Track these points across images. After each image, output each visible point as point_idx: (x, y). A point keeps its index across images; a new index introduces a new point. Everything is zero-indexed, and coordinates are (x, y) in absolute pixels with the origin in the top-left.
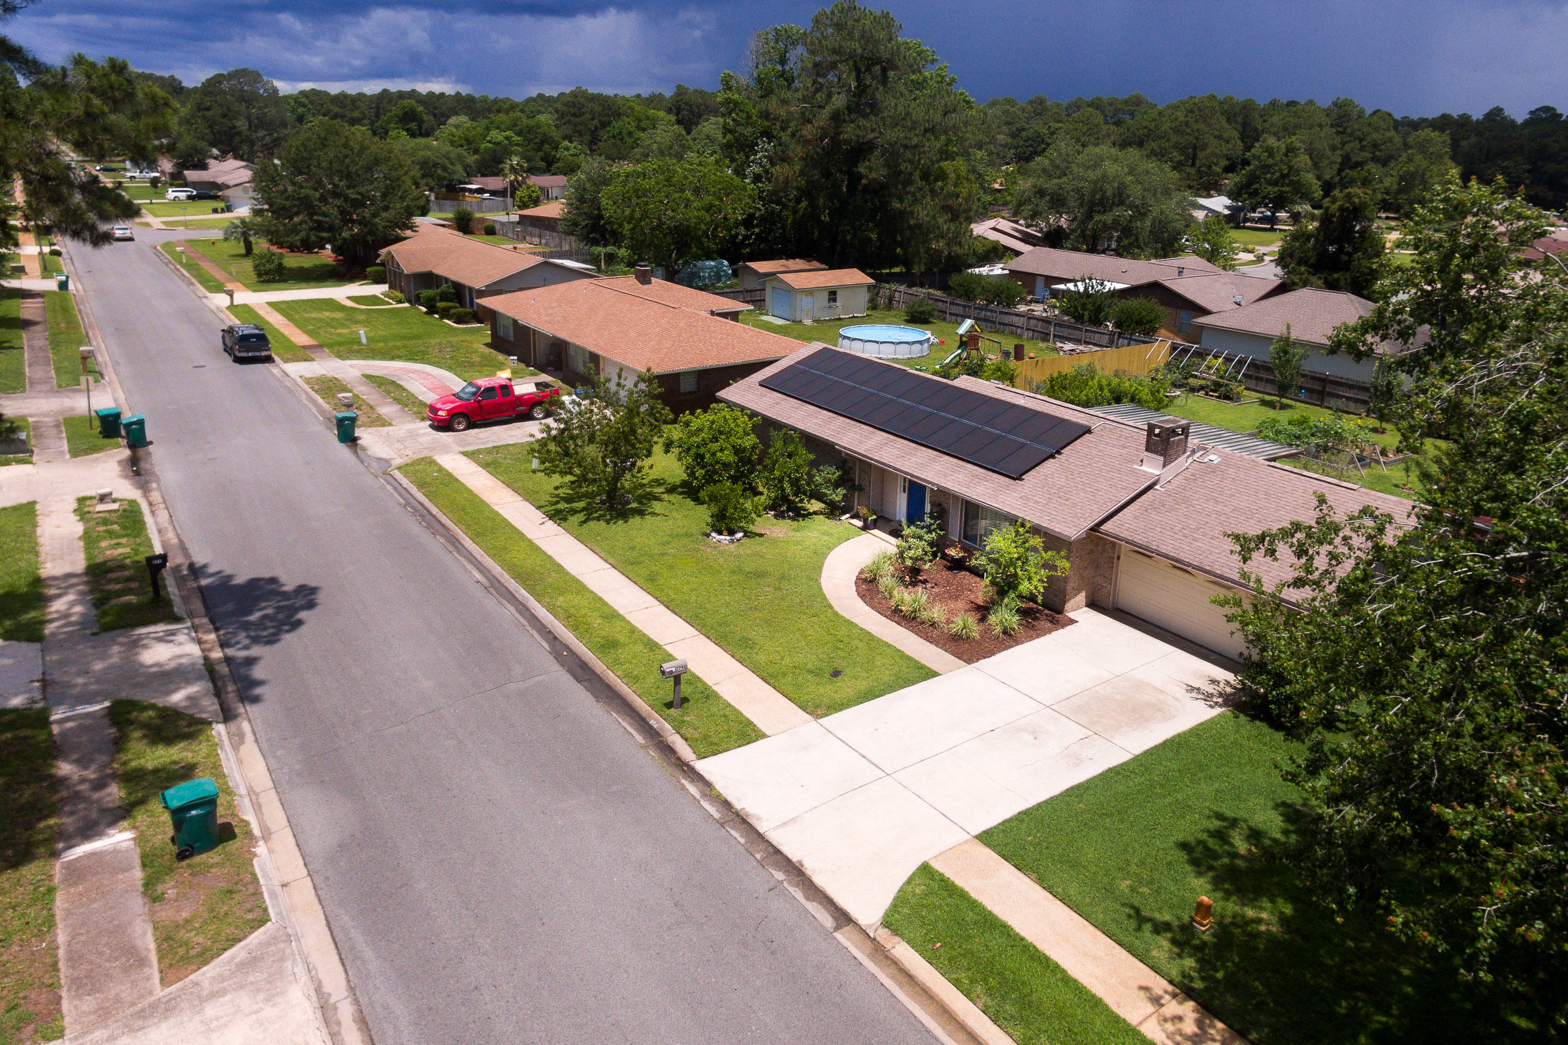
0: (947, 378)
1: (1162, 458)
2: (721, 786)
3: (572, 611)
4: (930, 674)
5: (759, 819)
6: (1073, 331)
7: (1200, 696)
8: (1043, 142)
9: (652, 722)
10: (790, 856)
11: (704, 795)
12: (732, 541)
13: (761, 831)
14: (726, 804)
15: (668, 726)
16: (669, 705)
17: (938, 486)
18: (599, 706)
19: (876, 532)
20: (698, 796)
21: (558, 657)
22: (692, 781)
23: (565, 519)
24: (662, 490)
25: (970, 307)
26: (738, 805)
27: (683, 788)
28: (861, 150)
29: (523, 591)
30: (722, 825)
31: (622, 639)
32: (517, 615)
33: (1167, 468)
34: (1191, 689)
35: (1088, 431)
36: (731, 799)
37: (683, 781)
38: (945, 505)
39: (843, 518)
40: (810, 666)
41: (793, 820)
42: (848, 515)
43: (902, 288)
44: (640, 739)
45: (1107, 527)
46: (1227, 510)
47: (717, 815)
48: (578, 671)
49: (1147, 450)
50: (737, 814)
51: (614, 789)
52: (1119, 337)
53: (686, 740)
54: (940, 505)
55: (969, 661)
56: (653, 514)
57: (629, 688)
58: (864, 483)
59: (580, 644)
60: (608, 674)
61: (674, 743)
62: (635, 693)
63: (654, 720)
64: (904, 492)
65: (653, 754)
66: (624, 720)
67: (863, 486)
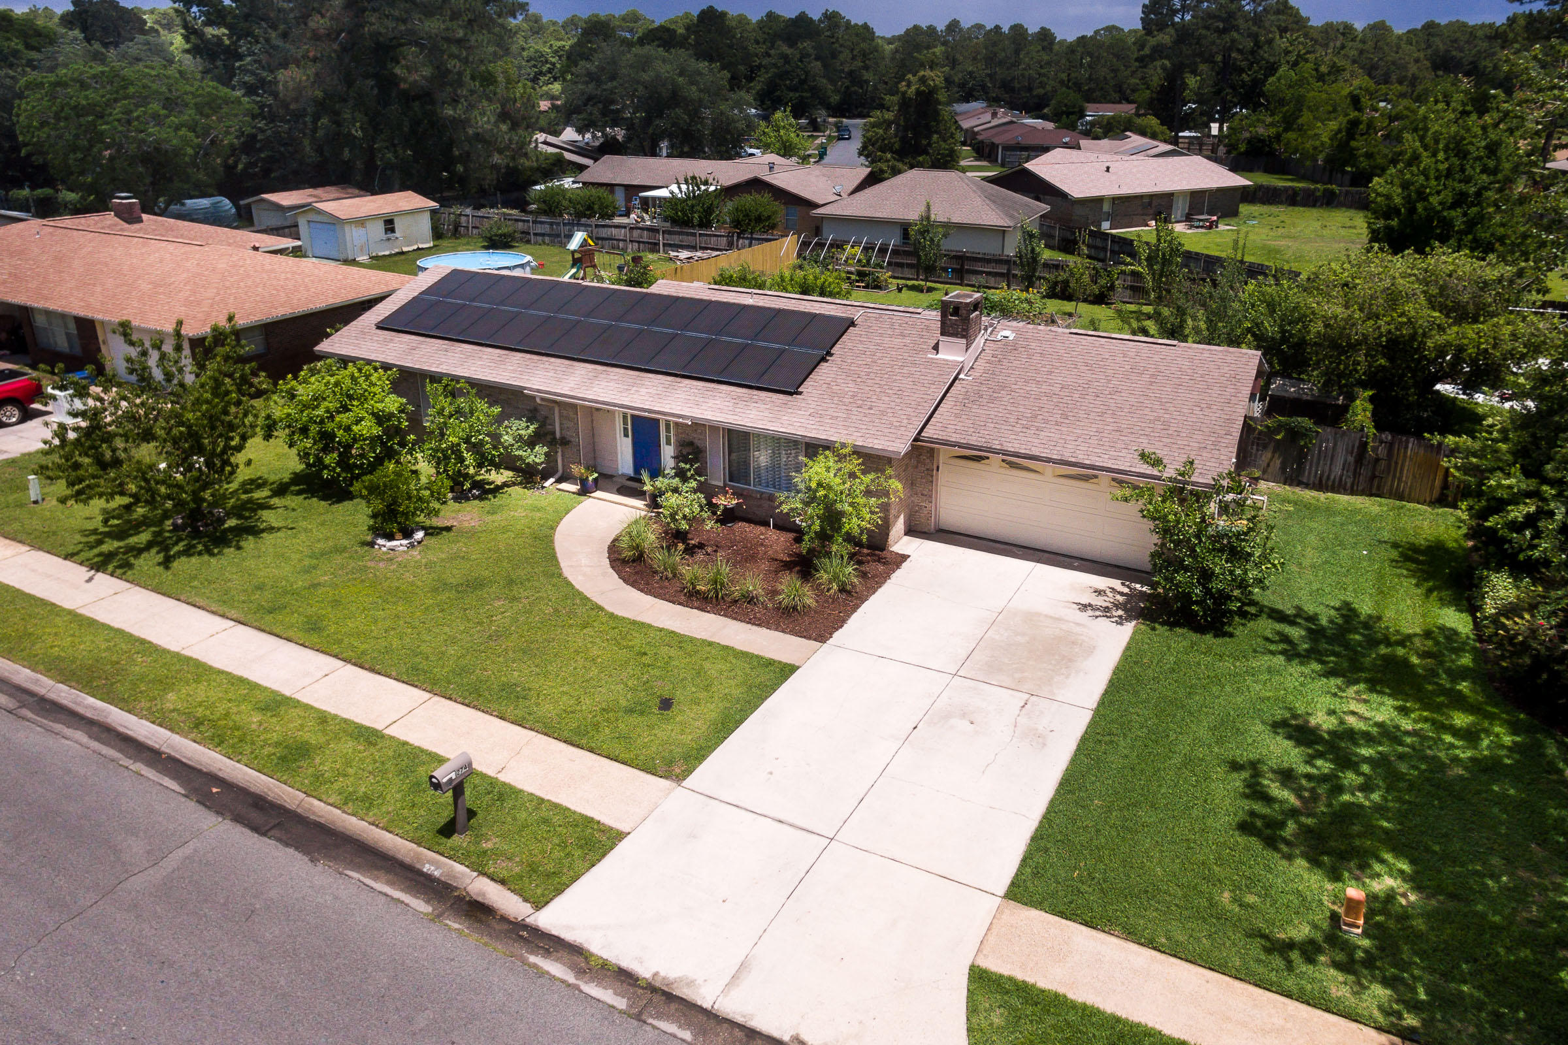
0: (640, 285)
2: (597, 946)
3: (200, 712)
4: (786, 671)
5: (691, 983)
6: (685, 237)
7: (1098, 613)
8: (547, 62)
9: (427, 868)
10: (776, 1034)
11: (580, 972)
12: (412, 546)
13: (707, 1005)
14: (624, 977)
15: (459, 868)
16: (448, 830)
17: (692, 418)
18: (320, 866)
19: (598, 494)
20: (571, 978)
21: (206, 801)
22: (547, 953)
23: (125, 566)
24: (265, 493)
25: (558, 224)
26: (645, 971)
27: (542, 973)
29: (91, 700)
30: (638, 1017)
31: (312, 737)
32: (95, 745)
34: (1084, 607)
35: (852, 323)
36: (626, 963)
37: (533, 959)
38: (698, 443)
39: (547, 484)
40: (623, 703)
41: (743, 967)
42: (552, 480)
43: (468, 211)
44: (420, 905)
45: (928, 433)
46: (1057, 390)
47: (621, 1003)
48: (254, 815)
49: (942, 334)
50: (652, 988)
51: (421, 1021)
52: (739, 238)
53: (503, 882)
54: (691, 444)
55: (822, 638)
56: (271, 529)
57: (363, 820)
58: (569, 434)
59: (238, 765)
60: (312, 805)
61: (484, 895)
62: (377, 826)
63: (429, 862)
64: (626, 435)
65: (456, 926)
66: (376, 879)
67: (568, 438)
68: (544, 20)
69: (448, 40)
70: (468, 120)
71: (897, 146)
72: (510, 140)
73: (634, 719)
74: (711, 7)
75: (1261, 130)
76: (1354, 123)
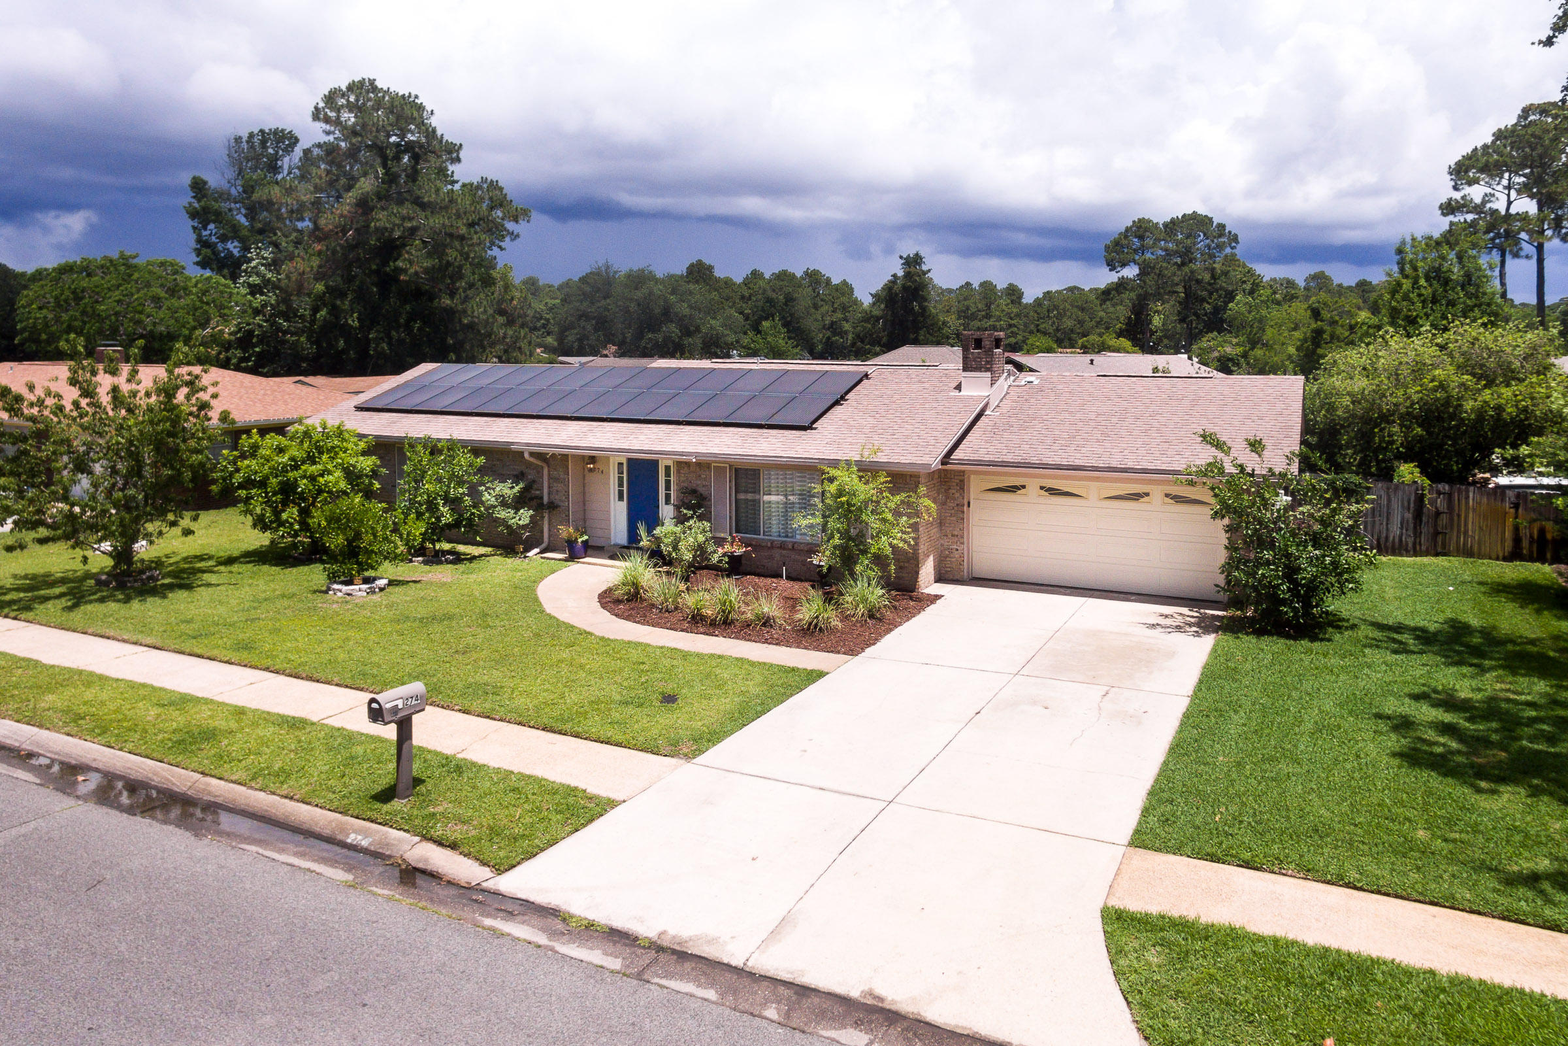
1: (988, 374)
2: (579, 906)
3: (83, 709)
4: (815, 675)
5: (712, 941)
7: (1170, 630)
8: (541, 318)
9: (352, 837)
10: (840, 990)
11: (553, 934)
12: (372, 592)
13: (737, 961)
14: (617, 937)
15: (394, 834)
16: (386, 795)
18: (206, 841)
19: (587, 560)
20: (542, 939)
21: (67, 787)
22: (510, 915)
23: (29, 608)
24: (211, 563)
26: (647, 929)
27: (498, 934)
28: (390, 248)
30: (639, 976)
31: (220, 723)
33: (995, 386)
34: (1153, 626)
35: (866, 376)
36: (619, 923)
37: (488, 922)
38: (701, 490)
39: (530, 554)
40: (618, 697)
41: (786, 921)
42: (536, 550)
44: (338, 875)
45: (958, 454)
46: (1093, 417)
47: (615, 964)
49: (965, 370)
50: (657, 948)
51: (320, 983)
53: (453, 846)
54: (694, 492)
55: (853, 652)
56: (209, 585)
57: (273, 793)
58: (557, 498)
59: (121, 753)
60: (208, 784)
61: (426, 860)
62: (291, 798)
63: (355, 832)
64: (621, 498)
65: (386, 892)
66: (282, 851)
67: (557, 502)
68: (541, 283)
69: (451, 235)
70: (465, 311)
71: (884, 340)
72: (505, 334)
73: (630, 710)
74: (700, 261)
75: (1228, 349)
76: (1318, 333)
